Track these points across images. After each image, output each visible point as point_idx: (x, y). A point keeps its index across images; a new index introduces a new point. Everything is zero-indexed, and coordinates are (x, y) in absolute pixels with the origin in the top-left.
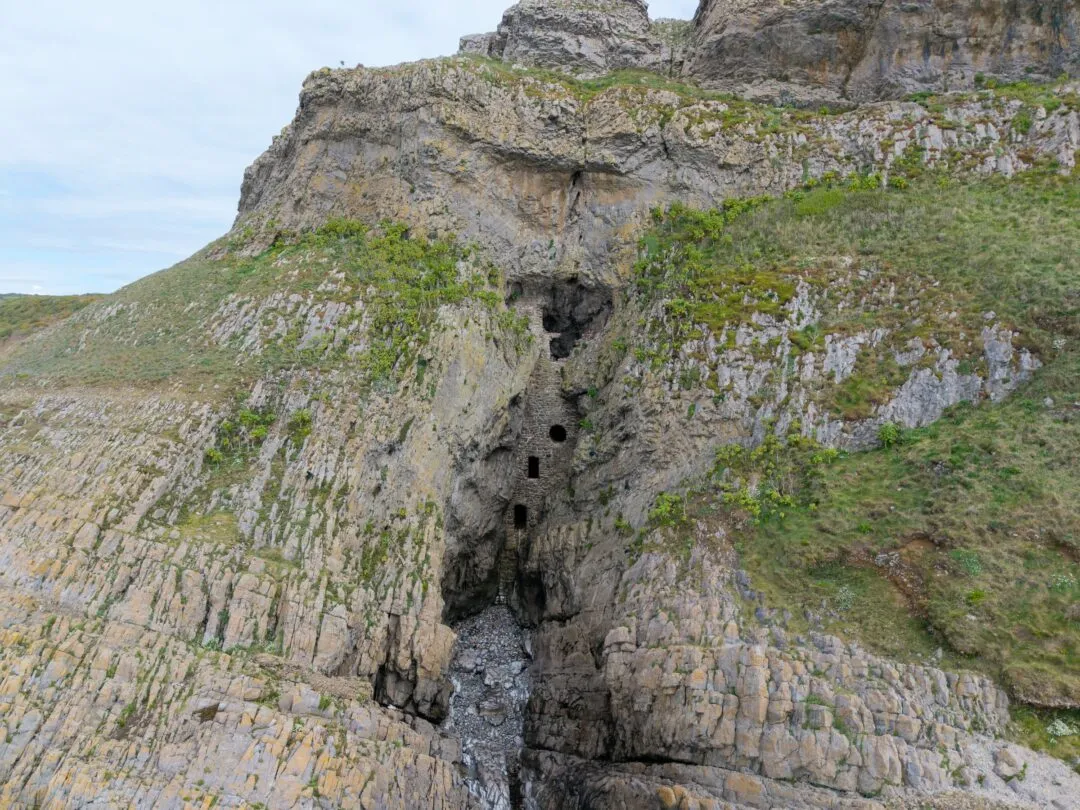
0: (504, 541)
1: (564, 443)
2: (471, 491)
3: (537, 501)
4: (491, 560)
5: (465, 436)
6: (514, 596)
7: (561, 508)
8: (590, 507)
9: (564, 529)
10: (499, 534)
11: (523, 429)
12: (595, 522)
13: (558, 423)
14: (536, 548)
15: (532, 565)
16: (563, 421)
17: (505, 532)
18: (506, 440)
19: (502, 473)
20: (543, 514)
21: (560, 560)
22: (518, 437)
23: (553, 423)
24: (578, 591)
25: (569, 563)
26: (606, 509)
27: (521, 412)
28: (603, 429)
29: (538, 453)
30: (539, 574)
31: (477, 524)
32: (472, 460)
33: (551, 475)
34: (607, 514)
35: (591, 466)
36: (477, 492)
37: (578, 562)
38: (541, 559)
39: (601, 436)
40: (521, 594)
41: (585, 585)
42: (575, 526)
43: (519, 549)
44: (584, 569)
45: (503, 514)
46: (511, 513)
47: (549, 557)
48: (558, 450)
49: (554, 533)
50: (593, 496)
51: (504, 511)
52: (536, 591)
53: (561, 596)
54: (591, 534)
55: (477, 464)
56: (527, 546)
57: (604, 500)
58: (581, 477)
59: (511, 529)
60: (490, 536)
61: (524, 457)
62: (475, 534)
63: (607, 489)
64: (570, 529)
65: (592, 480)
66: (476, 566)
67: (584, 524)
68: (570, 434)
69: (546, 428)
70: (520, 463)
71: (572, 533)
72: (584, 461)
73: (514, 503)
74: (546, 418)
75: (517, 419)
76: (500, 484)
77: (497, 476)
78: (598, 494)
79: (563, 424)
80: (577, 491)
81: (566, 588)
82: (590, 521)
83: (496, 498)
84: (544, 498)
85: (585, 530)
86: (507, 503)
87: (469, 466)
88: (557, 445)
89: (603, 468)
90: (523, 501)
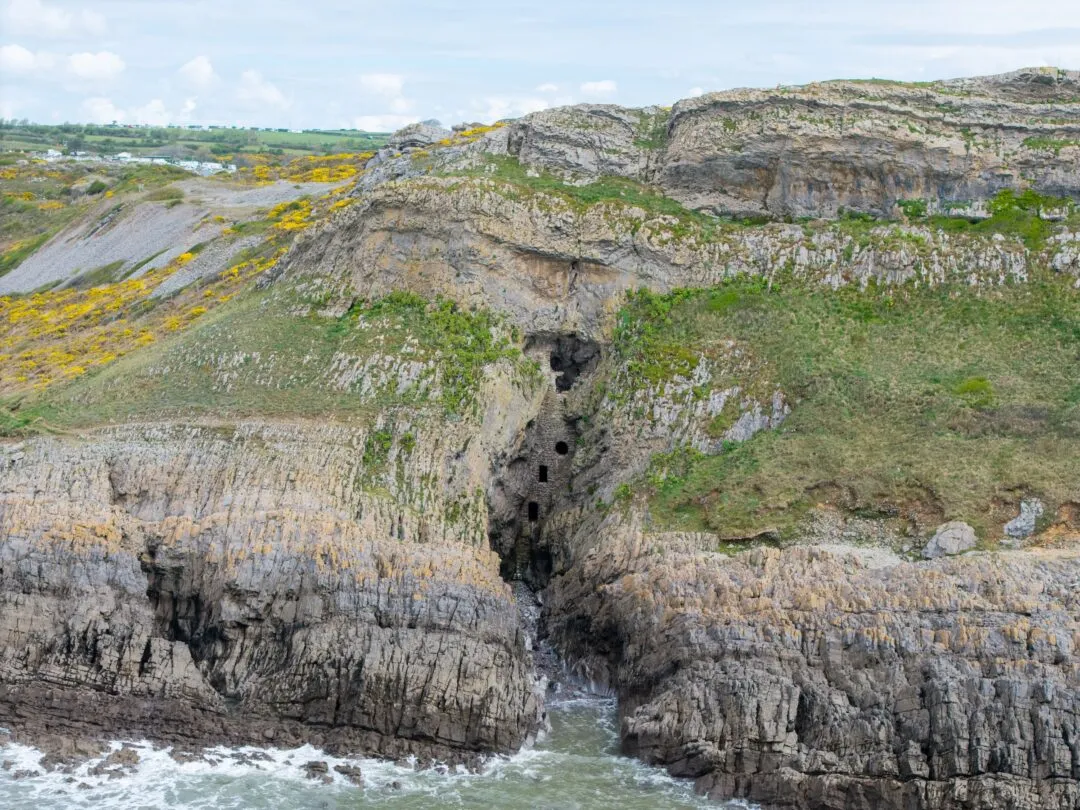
0: (521, 530)
1: (566, 455)
2: (499, 488)
3: (546, 500)
4: (511, 541)
6: (529, 571)
7: (563, 501)
8: (582, 497)
9: (565, 514)
10: (518, 523)
11: (536, 444)
12: (585, 507)
13: (562, 440)
14: (546, 530)
15: (543, 542)
16: (565, 438)
17: (522, 523)
18: (523, 452)
19: (520, 477)
20: (550, 507)
21: (562, 535)
22: (532, 450)
23: (558, 440)
24: (573, 551)
25: (568, 535)
26: (592, 497)
27: (534, 433)
28: (591, 444)
29: (547, 463)
30: (548, 547)
31: (504, 512)
32: (501, 466)
33: (556, 480)
34: (592, 501)
35: (584, 469)
36: (503, 489)
37: (574, 533)
38: (549, 536)
39: (590, 449)
40: (534, 568)
41: (578, 546)
42: (572, 511)
43: (533, 536)
44: (577, 537)
45: (521, 508)
46: (526, 508)
47: (555, 534)
48: (561, 461)
49: (558, 517)
50: (584, 490)
51: (521, 506)
52: (545, 562)
53: (563, 559)
54: (582, 515)
55: (505, 469)
56: (538, 532)
57: (591, 491)
58: (577, 478)
59: (526, 520)
60: (511, 523)
61: (535, 466)
62: (502, 519)
63: (593, 484)
64: (569, 513)
65: (584, 479)
66: (501, 544)
67: (578, 508)
68: (571, 448)
69: (553, 444)
70: (533, 470)
71: (570, 516)
72: (579, 467)
73: (528, 500)
74: (553, 436)
75: (531, 437)
76: (519, 484)
77: (517, 479)
78: (587, 488)
79: (566, 441)
80: (574, 488)
81: (566, 551)
82: (582, 507)
83: (516, 496)
84: (551, 496)
85: (579, 512)
86: (523, 500)
87: (499, 469)
88: (561, 457)
89: (590, 470)
90: (535, 499)
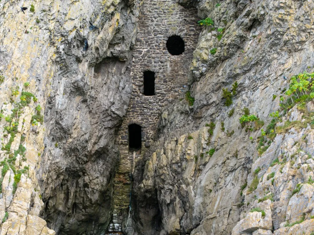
0: (117, 163)
1: (183, 55)
2: (78, 99)
3: (153, 120)
4: (103, 180)
5: (68, 26)
6: (129, 221)
7: (179, 119)
8: (212, 110)
9: (182, 139)
10: (112, 154)
11: (137, 40)
12: (218, 126)
13: (176, 32)
14: (152, 165)
15: (148, 183)
16: (181, 31)
17: (118, 153)
18: (118, 48)
19: (114, 86)
20: (159, 131)
21: (178, 173)
22: (131, 49)
23: (171, 33)
24: (198, 201)
25: (188, 174)
26: (230, 109)
27: (134, 19)
28: (225, 23)
29: (154, 67)
30: (155, 191)
31: (87, 137)
32: (78, 60)
33: (168, 91)
34: (231, 115)
35: (212, 65)
36: (85, 101)
37: (198, 171)
38: (157, 175)
39: (224, 31)
40: (136, 219)
41: (207, 193)
42: (195, 134)
43: (134, 172)
44: (205, 178)
45: (116, 133)
46: (124, 133)
47: (166, 171)
48: (176, 63)
49: (172, 145)
50: (215, 98)
51: (117, 128)
52: (152, 213)
53: (179, 212)
54: (213, 139)
55: (84, 67)
56: (142, 166)
57: (227, 100)
58: (203, 81)
59: (125, 150)
60: (101, 154)
61: (138, 71)
62: (84, 148)
63: (231, 87)
64: (190, 138)
65: (215, 80)
66: (86, 185)
67: (205, 129)
68: (189, 45)
69: (163, 39)
70: (134, 78)
71: (192, 141)
72: (204, 61)
73: (127, 122)
74: (162, 28)
75: (130, 26)
76: (112, 96)
77: (109, 89)
78: (220, 94)
79: (182, 34)
80: (197, 97)
81: (185, 200)
82: (212, 127)
83: (106, 113)
84: (160, 115)
85: (206, 135)
86: (120, 120)
87: (75, 66)
88: (175, 58)
89: (227, 63)
90: (137, 120)
